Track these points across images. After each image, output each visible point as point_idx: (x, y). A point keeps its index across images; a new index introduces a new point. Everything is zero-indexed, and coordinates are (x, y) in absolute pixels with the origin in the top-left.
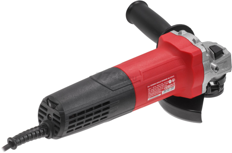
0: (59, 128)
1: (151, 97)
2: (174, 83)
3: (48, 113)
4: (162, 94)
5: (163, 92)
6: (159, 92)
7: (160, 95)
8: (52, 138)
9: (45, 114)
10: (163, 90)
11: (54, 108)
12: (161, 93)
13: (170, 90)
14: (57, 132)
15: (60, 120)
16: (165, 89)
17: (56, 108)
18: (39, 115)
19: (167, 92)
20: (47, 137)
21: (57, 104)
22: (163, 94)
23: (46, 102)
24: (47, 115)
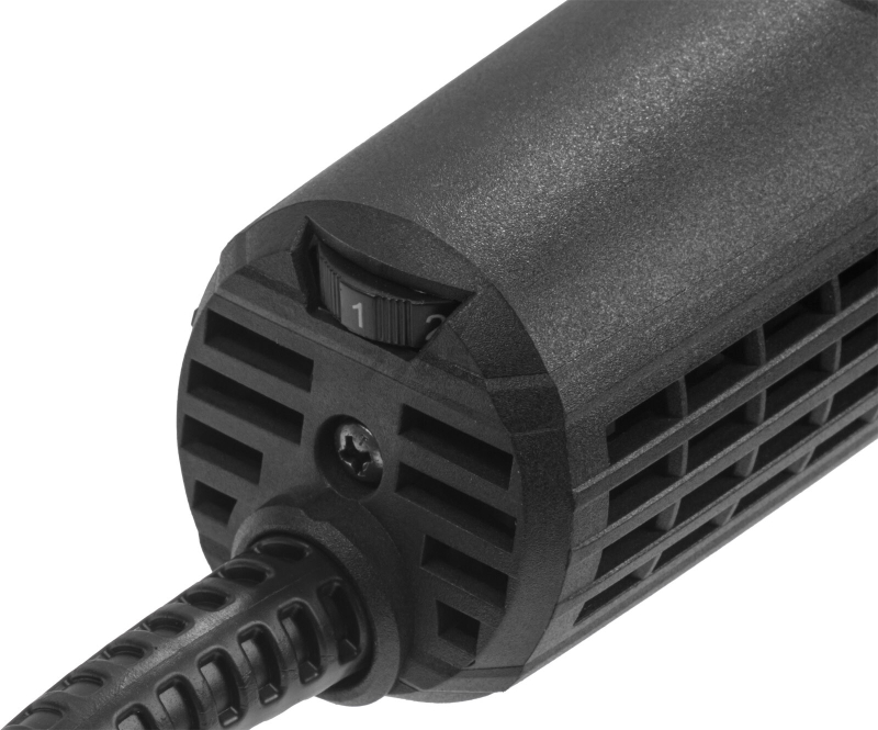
0: (496, 586)
3: (315, 404)
8: (399, 689)
9: (286, 421)
11: (408, 349)
14: (465, 632)
15: (503, 481)
17: (440, 344)
18: (194, 437)
20: (347, 691)
21: (448, 302)
23: (289, 275)
24: (309, 431)
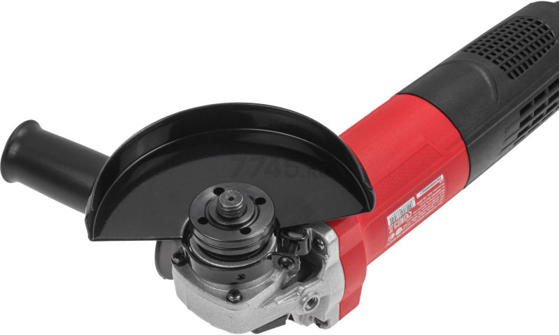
1: (439, 184)
2: (391, 231)
4: (413, 198)
5: (414, 205)
6: (421, 201)
7: (419, 195)
10: (413, 210)
12: (417, 200)
13: (397, 214)
16: (410, 212)
19: (404, 207)
22: (411, 199)
